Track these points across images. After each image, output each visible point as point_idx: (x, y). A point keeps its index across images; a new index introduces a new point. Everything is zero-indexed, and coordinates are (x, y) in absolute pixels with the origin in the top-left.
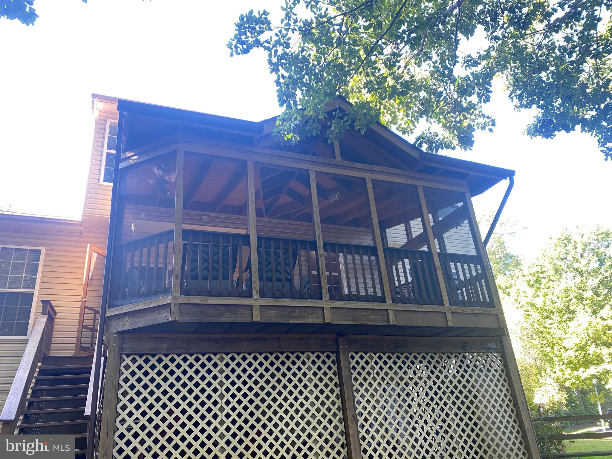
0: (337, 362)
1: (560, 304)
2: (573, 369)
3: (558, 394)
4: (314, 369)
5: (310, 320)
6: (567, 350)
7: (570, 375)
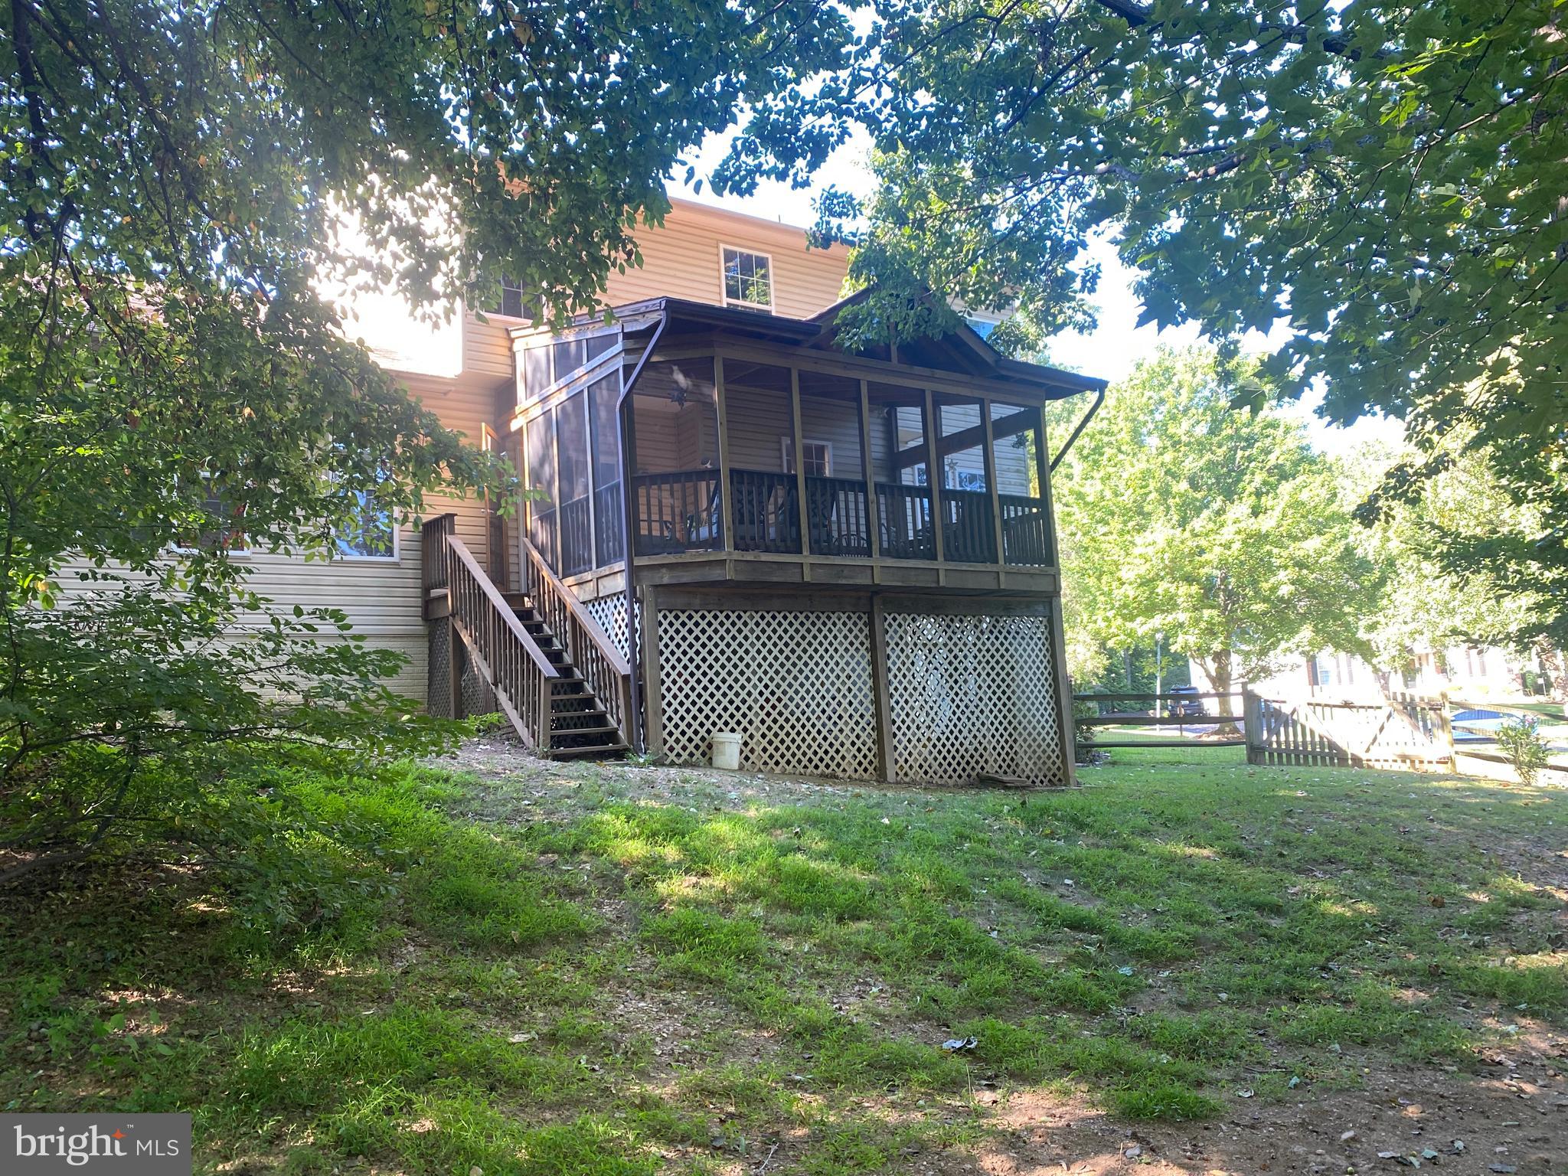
0: (870, 624)
1: (1128, 498)
2: (1124, 618)
3: (1093, 658)
4: (845, 631)
5: (859, 581)
6: (1123, 584)
7: (1119, 628)
